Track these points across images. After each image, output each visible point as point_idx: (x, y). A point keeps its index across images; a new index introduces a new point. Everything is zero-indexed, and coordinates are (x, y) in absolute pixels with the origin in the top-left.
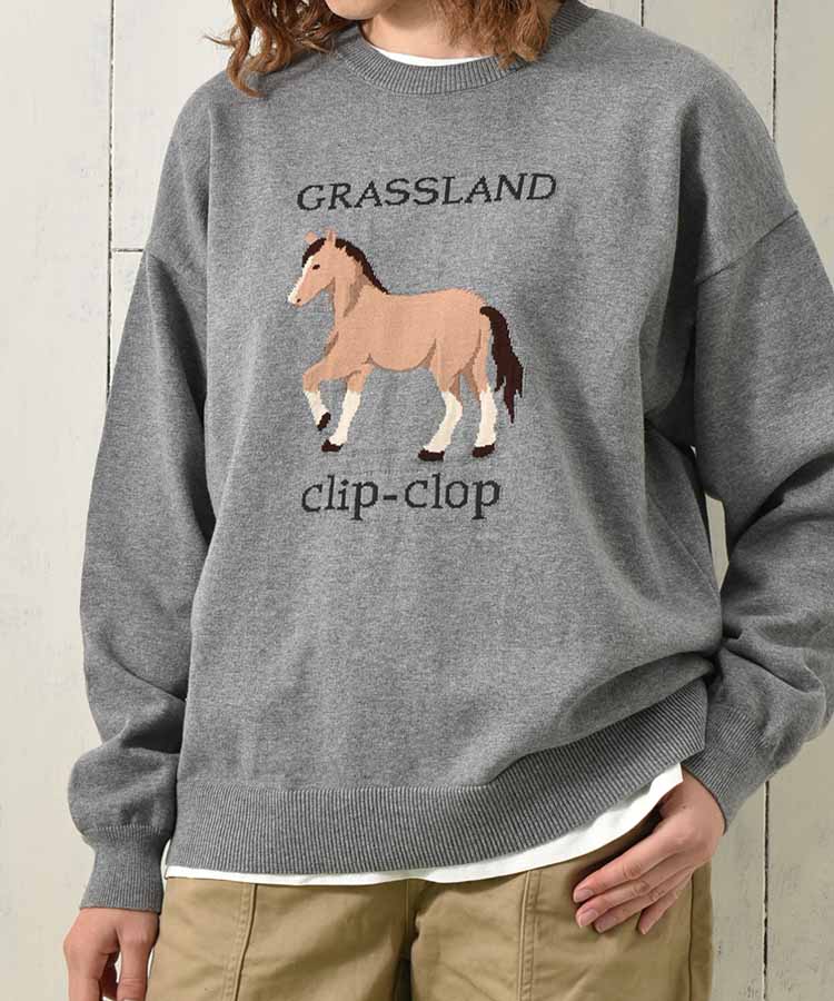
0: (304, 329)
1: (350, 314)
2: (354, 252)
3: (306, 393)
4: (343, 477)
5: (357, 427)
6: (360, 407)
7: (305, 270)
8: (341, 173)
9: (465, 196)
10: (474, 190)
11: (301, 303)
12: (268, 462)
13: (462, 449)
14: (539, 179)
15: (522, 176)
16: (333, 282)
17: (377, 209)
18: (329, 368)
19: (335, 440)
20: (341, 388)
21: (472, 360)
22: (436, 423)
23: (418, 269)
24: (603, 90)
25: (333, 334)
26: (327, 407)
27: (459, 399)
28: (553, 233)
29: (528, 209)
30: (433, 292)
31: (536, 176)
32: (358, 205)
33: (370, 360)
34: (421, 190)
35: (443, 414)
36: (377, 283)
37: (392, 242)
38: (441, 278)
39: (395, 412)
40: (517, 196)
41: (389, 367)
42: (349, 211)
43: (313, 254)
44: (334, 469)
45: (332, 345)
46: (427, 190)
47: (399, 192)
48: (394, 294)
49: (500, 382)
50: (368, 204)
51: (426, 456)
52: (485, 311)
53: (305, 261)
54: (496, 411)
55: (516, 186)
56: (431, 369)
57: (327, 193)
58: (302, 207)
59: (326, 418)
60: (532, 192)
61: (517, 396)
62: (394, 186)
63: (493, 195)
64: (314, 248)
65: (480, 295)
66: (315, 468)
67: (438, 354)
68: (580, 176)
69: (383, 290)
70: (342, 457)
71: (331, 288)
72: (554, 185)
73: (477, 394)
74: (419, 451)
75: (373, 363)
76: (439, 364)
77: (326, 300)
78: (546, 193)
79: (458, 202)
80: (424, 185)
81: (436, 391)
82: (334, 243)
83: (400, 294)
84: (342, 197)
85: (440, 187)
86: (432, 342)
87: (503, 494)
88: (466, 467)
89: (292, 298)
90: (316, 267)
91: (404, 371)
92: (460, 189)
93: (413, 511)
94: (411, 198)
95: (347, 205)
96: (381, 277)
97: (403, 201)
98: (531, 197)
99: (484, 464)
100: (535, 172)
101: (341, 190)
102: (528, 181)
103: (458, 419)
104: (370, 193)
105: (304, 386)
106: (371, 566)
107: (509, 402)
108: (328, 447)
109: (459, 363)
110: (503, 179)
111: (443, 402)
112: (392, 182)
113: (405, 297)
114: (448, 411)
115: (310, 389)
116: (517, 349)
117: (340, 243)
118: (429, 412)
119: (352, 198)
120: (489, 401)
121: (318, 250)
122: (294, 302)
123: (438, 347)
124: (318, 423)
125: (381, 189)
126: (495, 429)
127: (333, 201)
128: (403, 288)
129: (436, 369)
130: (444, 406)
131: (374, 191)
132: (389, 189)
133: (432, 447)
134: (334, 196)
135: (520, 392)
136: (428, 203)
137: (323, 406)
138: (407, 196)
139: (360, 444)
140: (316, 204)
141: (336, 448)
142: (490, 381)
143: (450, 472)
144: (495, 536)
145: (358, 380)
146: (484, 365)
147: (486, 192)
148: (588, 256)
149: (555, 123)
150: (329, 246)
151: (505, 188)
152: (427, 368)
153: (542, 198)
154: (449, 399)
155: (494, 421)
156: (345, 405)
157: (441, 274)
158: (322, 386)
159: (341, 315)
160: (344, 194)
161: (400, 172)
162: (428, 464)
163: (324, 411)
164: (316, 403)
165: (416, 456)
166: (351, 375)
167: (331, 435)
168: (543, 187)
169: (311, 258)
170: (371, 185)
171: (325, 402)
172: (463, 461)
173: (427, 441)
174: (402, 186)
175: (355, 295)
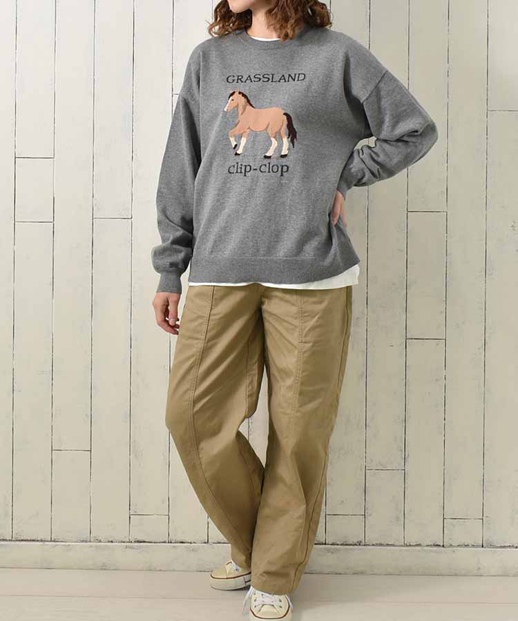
0: (229, 119)
1: (243, 114)
2: (244, 95)
3: (230, 138)
4: (241, 163)
5: (245, 147)
6: (246, 142)
7: (229, 101)
8: (240, 73)
9: (278, 80)
10: (280, 78)
11: (228, 111)
12: (219, 159)
13: (277, 155)
15: (295, 74)
16: (238, 104)
17: (251, 83)
18: (237, 131)
19: (239, 152)
20: (240, 137)
21: (280, 129)
22: (269, 147)
23: (264, 101)
25: (238, 120)
27: (276, 140)
28: (305, 90)
29: (297, 84)
30: (268, 108)
31: (299, 74)
32: (245, 82)
35: (271, 145)
36: (251, 105)
37: (256, 93)
38: (271, 105)
39: (257, 144)
40: (294, 80)
41: (255, 130)
44: (238, 161)
45: (238, 123)
46: (266, 78)
47: (258, 78)
48: (256, 108)
49: (289, 136)
50: (248, 82)
51: (266, 157)
52: (284, 114)
53: (229, 98)
54: (288, 144)
55: (293, 77)
57: (236, 78)
58: (228, 82)
59: (236, 145)
61: (295, 140)
62: (256, 76)
63: (287, 80)
64: (232, 94)
65: (283, 109)
66: (232, 161)
67: (270, 127)
68: (312, 73)
69: (253, 107)
70: (240, 157)
71: (237, 106)
72: (305, 76)
73: (282, 139)
74: (264, 156)
75: (250, 129)
76: (270, 129)
77: (236, 110)
78: (302, 79)
79: (276, 82)
80: (265, 76)
81: (269, 137)
83: (258, 108)
84: (240, 79)
85: (270, 77)
86: (268, 123)
87: (290, 169)
89: (225, 110)
90: (233, 100)
91: (259, 131)
92: (277, 78)
93: (262, 174)
95: (242, 82)
96: (252, 103)
97: (259, 81)
98: (298, 80)
99: (284, 160)
101: (240, 77)
102: (297, 76)
103: (276, 146)
105: (229, 136)
106: (249, 190)
107: (292, 141)
108: (236, 154)
109: (276, 130)
110: (290, 75)
111: (271, 141)
113: (260, 109)
114: (273, 144)
116: (295, 126)
117: (240, 93)
118: (267, 144)
119: (244, 80)
120: (286, 141)
123: (270, 124)
124: (233, 147)
125: (252, 77)
126: (288, 149)
127: (238, 80)
129: (269, 131)
131: (250, 78)
133: (267, 155)
136: (267, 81)
138: (260, 79)
139: (246, 154)
140: (232, 81)
141: (239, 155)
142: (286, 135)
143: (273, 162)
144: (287, 181)
145: (246, 134)
146: (284, 130)
147: (284, 79)
149: (305, 58)
150: (237, 93)
151: (290, 78)
152: (266, 131)
154: (273, 140)
155: (287, 147)
156: (241, 142)
157: (271, 103)
158: (235, 136)
159: (240, 114)
161: (258, 72)
162: (266, 160)
163: (235, 143)
164: (233, 141)
166: (243, 132)
167: (237, 151)
168: (302, 77)
169: (231, 97)
170: (249, 76)
171: (236, 140)
172: (277, 159)
173: (266, 152)
174: (259, 76)
175: (244, 109)
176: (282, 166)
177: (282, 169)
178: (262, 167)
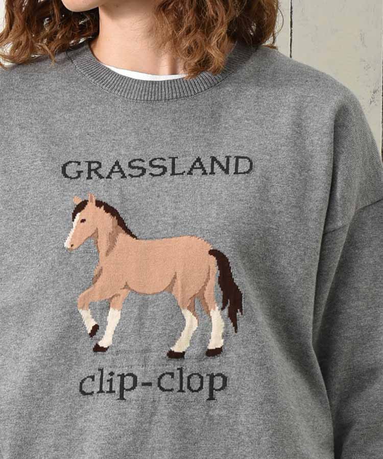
0: (78, 265)
1: (111, 254)
2: (109, 209)
3: (80, 311)
4: (110, 370)
5: (119, 334)
6: (120, 320)
7: (75, 223)
8: (92, 154)
9: (187, 170)
10: (193, 166)
11: (74, 248)
12: (54, 361)
13: (197, 350)
14: (240, 160)
15: (228, 158)
16: (97, 231)
17: (123, 180)
18: (96, 293)
19: (103, 343)
20: (106, 307)
21: (204, 288)
22: (179, 332)
23: (158, 221)
24: (276, 98)
25: (99, 268)
26: (96, 320)
27: (195, 315)
28: (255, 197)
29: (236, 181)
30: (171, 237)
31: (237, 158)
32: (109, 177)
33: (126, 286)
34: (154, 166)
35: (184, 325)
36: (128, 232)
37: (137, 203)
38: (177, 228)
39: (148, 324)
40: (226, 171)
41: (141, 291)
42: (102, 180)
43: (80, 211)
44: (103, 364)
45: (98, 276)
46: (159, 167)
47: (139, 168)
48: (141, 239)
49: (225, 303)
50: (116, 176)
51: (172, 355)
52: (212, 252)
53: (74, 217)
54: (223, 323)
55: (224, 164)
56: (173, 293)
57: (84, 167)
58: (66, 176)
59: (95, 328)
60: (236, 169)
61: (239, 314)
62: (134, 164)
63: (208, 170)
64: (81, 207)
65: (209, 241)
66: (88, 364)
67: (178, 282)
68: (268, 157)
69: (134, 236)
70: (108, 356)
71: (95, 235)
72: (251, 164)
73: (208, 312)
74: (168, 351)
75: (129, 288)
76: (180, 289)
77: (92, 245)
78: (246, 169)
79: (182, 174)
80: (156, 163)
81: (178, 309)
82: (94, 203)
83: (146, 239)
84: (96, 171)
85: (168, 164)
86: (174, 274)
87: (229, 383)
88: (201, 363)
89: (67, 245)
90: (83, 221)
91: (153, 294)
92: (183, 165)
93: (164, 394)
94: (148, 173)
95: (101, 177)
96: (131, 228)
97: (142, 174)
98: (236, 173)
99: (215, 361)
100: (237, 155)
101: (94, 166)
102: (232, 162)
103: (195, 329)
104: (116, 169)
105: (79, 306)
106: (134, 433)
107: (233, 317)
108: (98, 349)
109: (193, 290)
110: (214, 159)
111: (183, 317)
112: (132, 161)
113: (150, 241)
114: (188, 323)
115: (83, 308)
116: (237, 281)
117: (99, 204)
118: (173, 324)
119: (104, 171)
120: (217, 318)
121: (83, 208)
122: (69, 247)
123: (179, 277)
124: (89, 332)
125: (124, 166)
126: (223, 336)
127: (89, 173)
128: (148, 235)
129: (177, 293)
130: (184, 320)
131: (119, 167)
132: (130, 166)
133: (176, 349)
134: (90, 170)
135: (241, 311)
136: (160, 175)
137: (93, 320)
138: (144, 171)
139: (122, 346)
140: (77, 175)
141: (103, 350)
142: (218, 302)
143: (190, 366)
144: (224, 412)
145: (119, 301)
146: (213, 290)
147: (202, 167)
148: (279, 213)
149: (246, 121)
150: (91, 206)
151: (216, 166)
152: (170, 292)
153: (244, 173)
154: (188, 315)
155: (222, 331)
156: (109, 319)
157: (175, 224)
158: (91, 306)
159: (104, 255)
160: (98, 168)
161: (137, 154)
162: (173, 361)
163: (93, 323)
164: (88, 317)
165: (165, 355)
166: (113, 297)
167: (99, 340)
168: (244, 166)
169: (78, 214)
170: (117, 163)
171: (94, 316)
172: (199, 358)
173: (173, 345)
174: (140, 164)
175: (113, 240)
176: (212, 377)
177: (211, 383)
178: (167, 378)
